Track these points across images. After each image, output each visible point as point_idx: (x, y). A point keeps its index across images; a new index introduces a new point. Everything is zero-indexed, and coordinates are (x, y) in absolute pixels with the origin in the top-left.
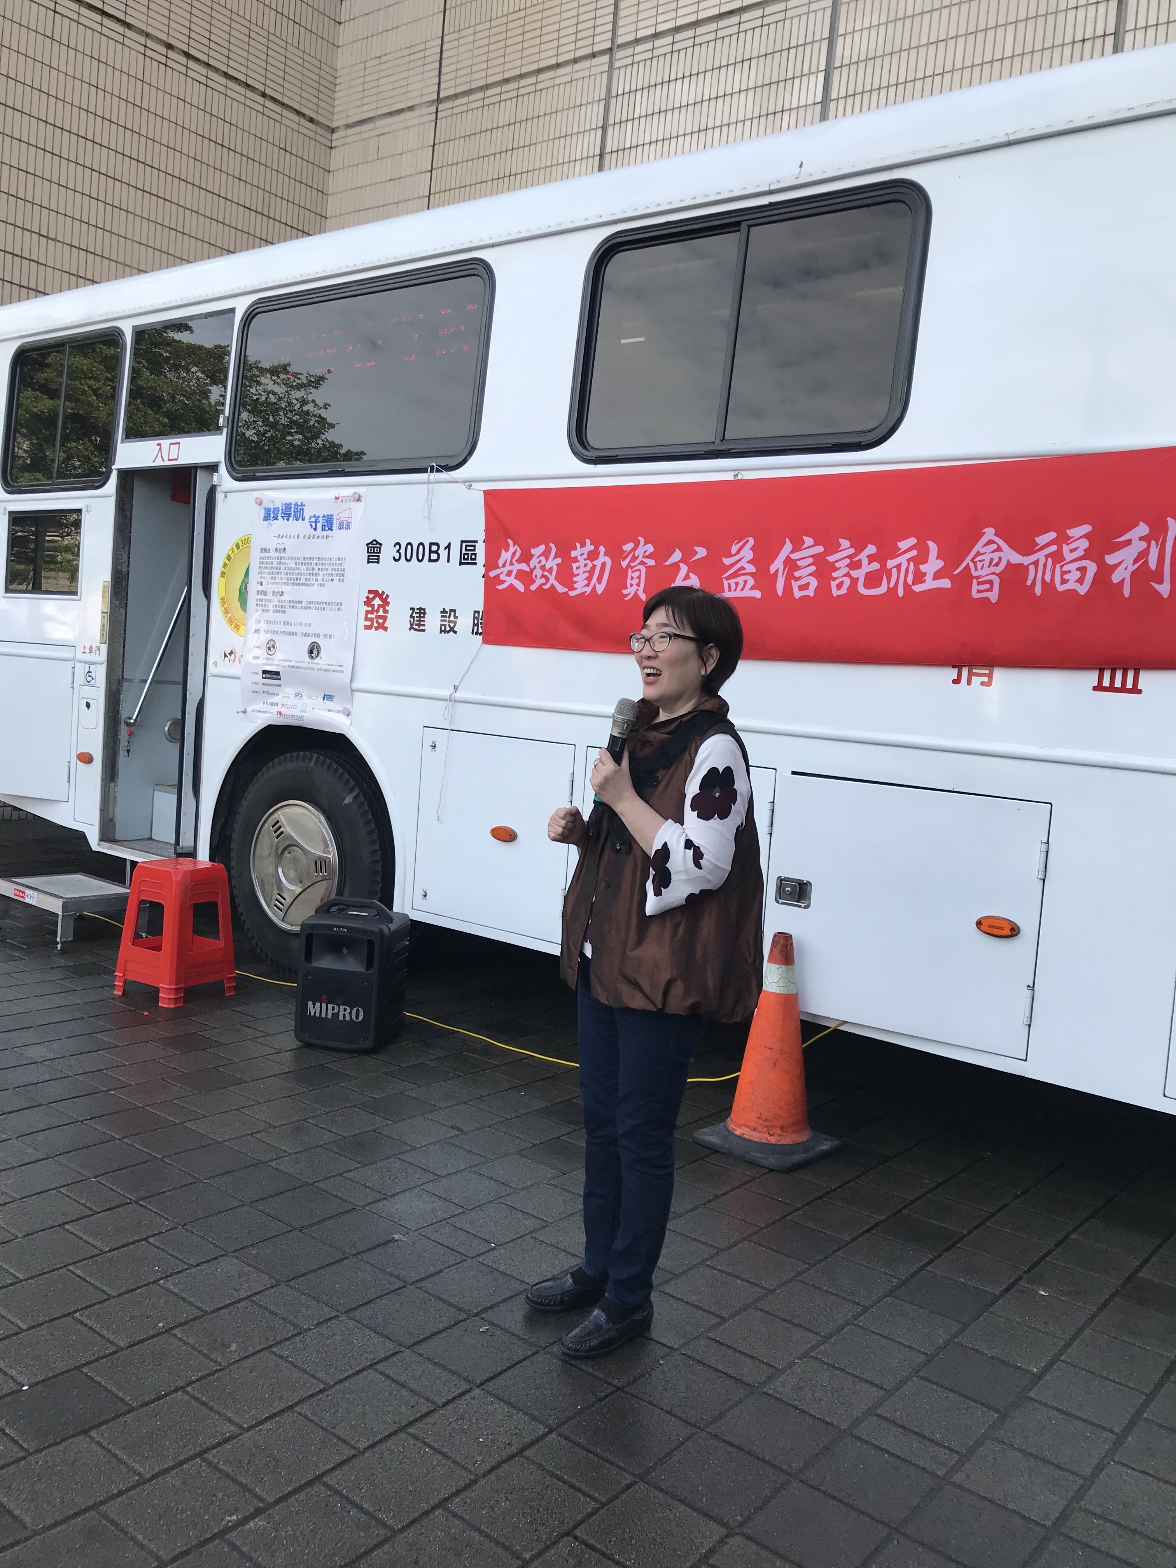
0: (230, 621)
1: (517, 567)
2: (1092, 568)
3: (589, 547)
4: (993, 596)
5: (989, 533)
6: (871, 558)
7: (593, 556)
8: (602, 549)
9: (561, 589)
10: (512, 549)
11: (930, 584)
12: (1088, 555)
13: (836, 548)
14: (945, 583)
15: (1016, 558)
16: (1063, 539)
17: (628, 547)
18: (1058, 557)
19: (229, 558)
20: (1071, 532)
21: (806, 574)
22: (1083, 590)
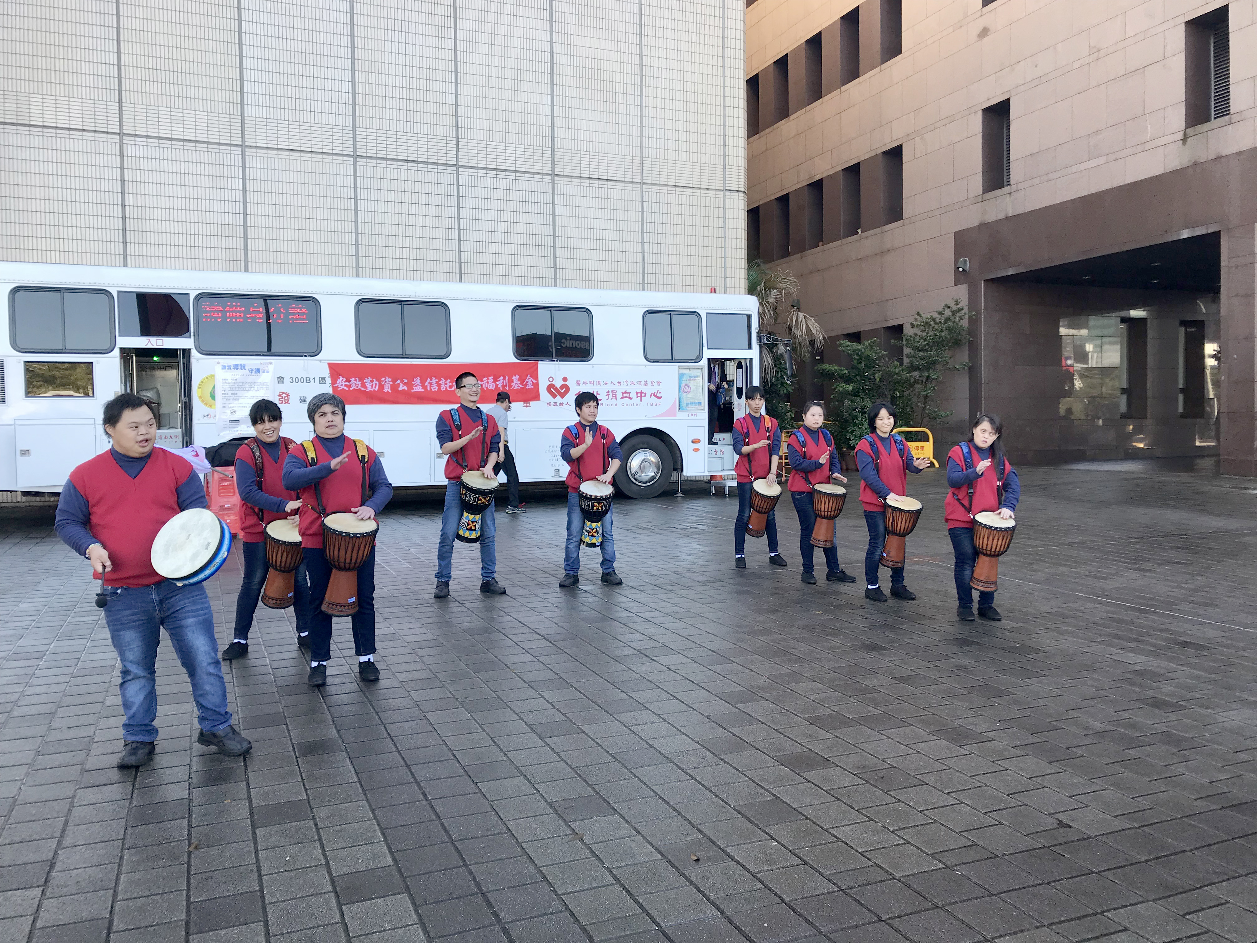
0: (206, 404)
1: (344, 384)
9: (365, 389)
10: (341, 378)
12: (494, 382)
13: (441, 380)
17: (383, 379)
18: (488, 382)
19: (202, 382)
20: (489, 378)
21: (434, 386)
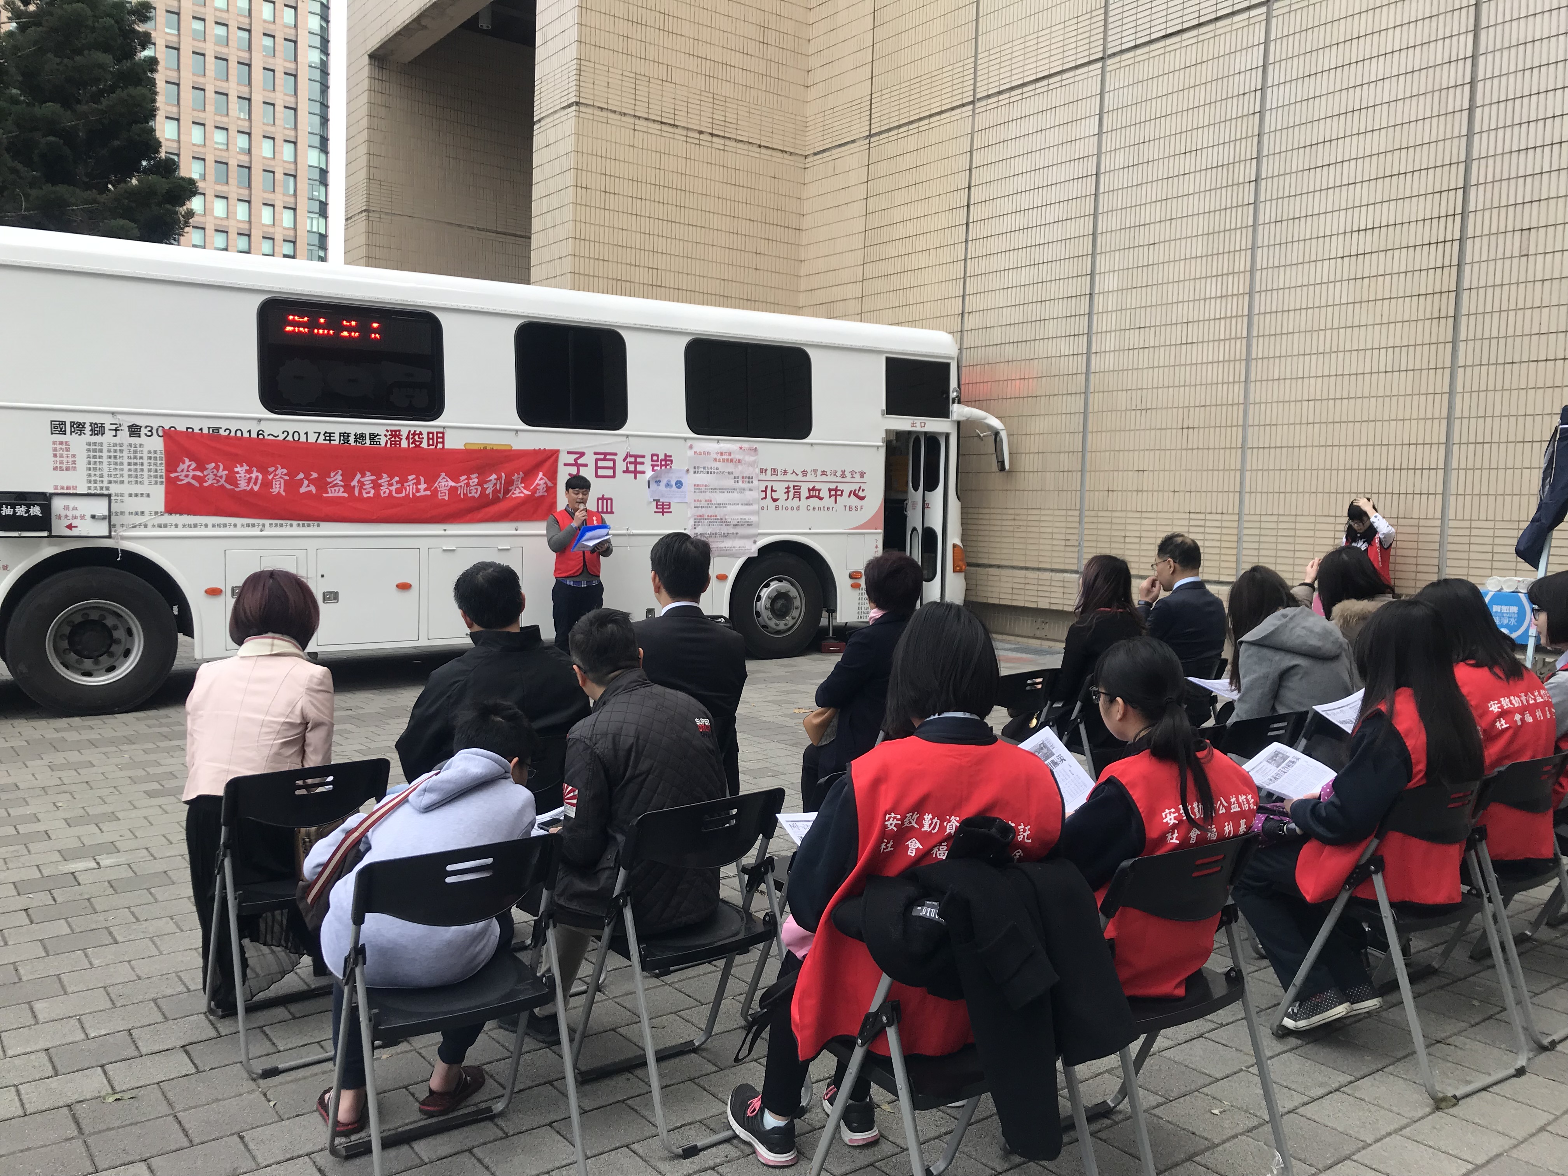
2: (479, 489)
3: (246, 467)
4: (446, 498)
5: (443, 475)
6: (397, 482)
7: (249, 472)
8: (255, 469)
9: (228, 486)
11: (422, 493)
12: (478, 484)
14: (428, 493)
15: (453, 484)
16: (469, 478)
17: (271, 469)
18: (468, 485)
20: (473, 476)
21: (368, 486)
22: (477, 496)
